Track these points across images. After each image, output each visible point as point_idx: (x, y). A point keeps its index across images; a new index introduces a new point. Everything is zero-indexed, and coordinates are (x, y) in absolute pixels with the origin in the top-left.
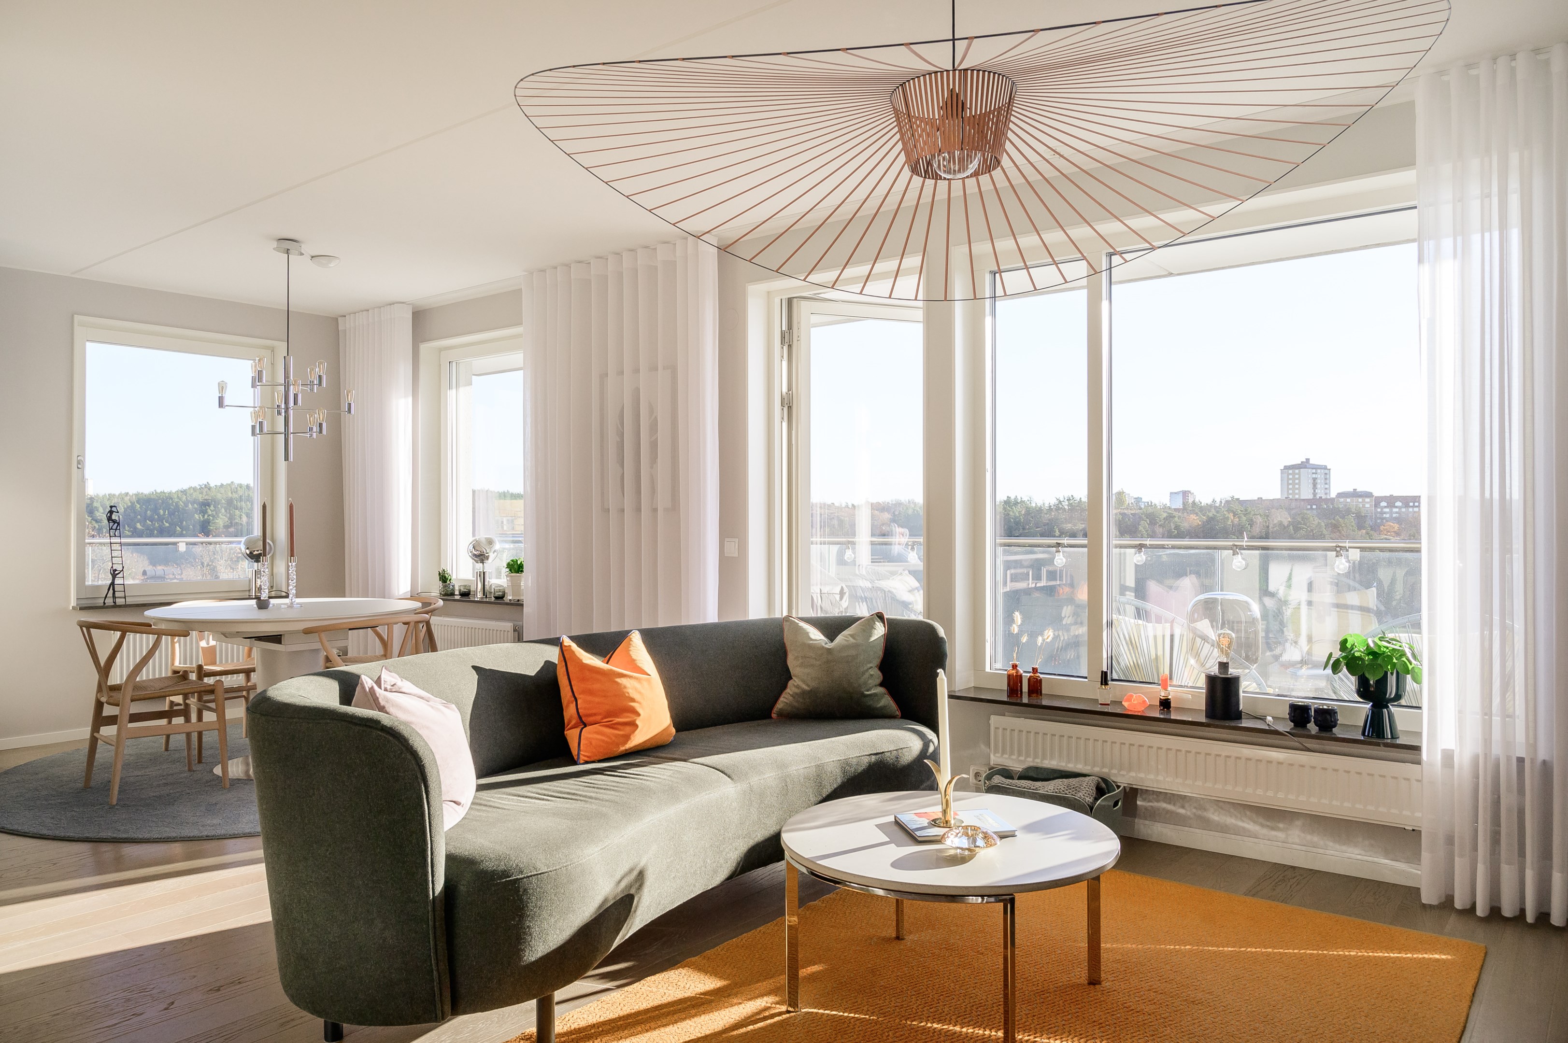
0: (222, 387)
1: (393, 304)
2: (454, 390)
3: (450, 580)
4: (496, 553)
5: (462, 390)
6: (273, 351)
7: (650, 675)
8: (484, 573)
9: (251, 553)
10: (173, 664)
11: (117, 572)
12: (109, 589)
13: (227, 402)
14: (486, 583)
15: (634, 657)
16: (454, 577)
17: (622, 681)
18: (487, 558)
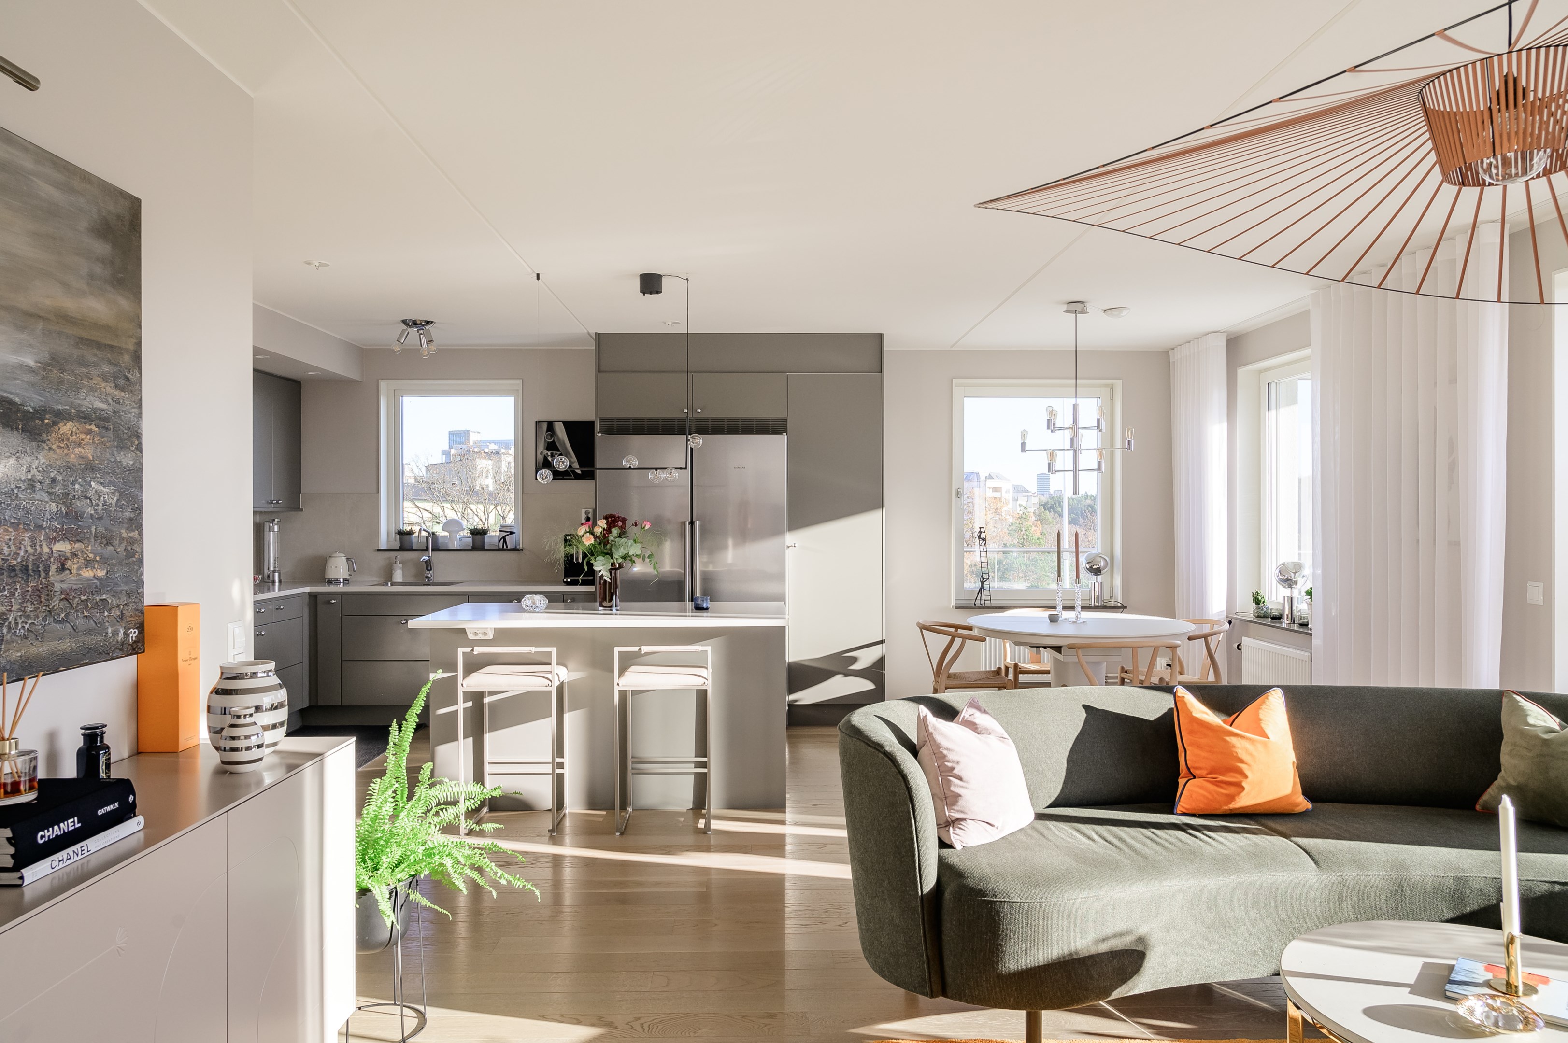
0: (1024, 435)
1: (1208, 334)
2: (1274, 412)
3: (1264, 602)
4: (1305, 578)
5: (1283, 411)
6: (1112, 388)
7: (1269, 738)
8: (1292, 598)
9: (1091, 567)
10: (1005, 660)
11: (984, 580)
12: (978, 594)
13: (1027, 447)
14: (1294, 608)
15: (1261, 716)
16: (1266, 599)
18: (1296, 583)
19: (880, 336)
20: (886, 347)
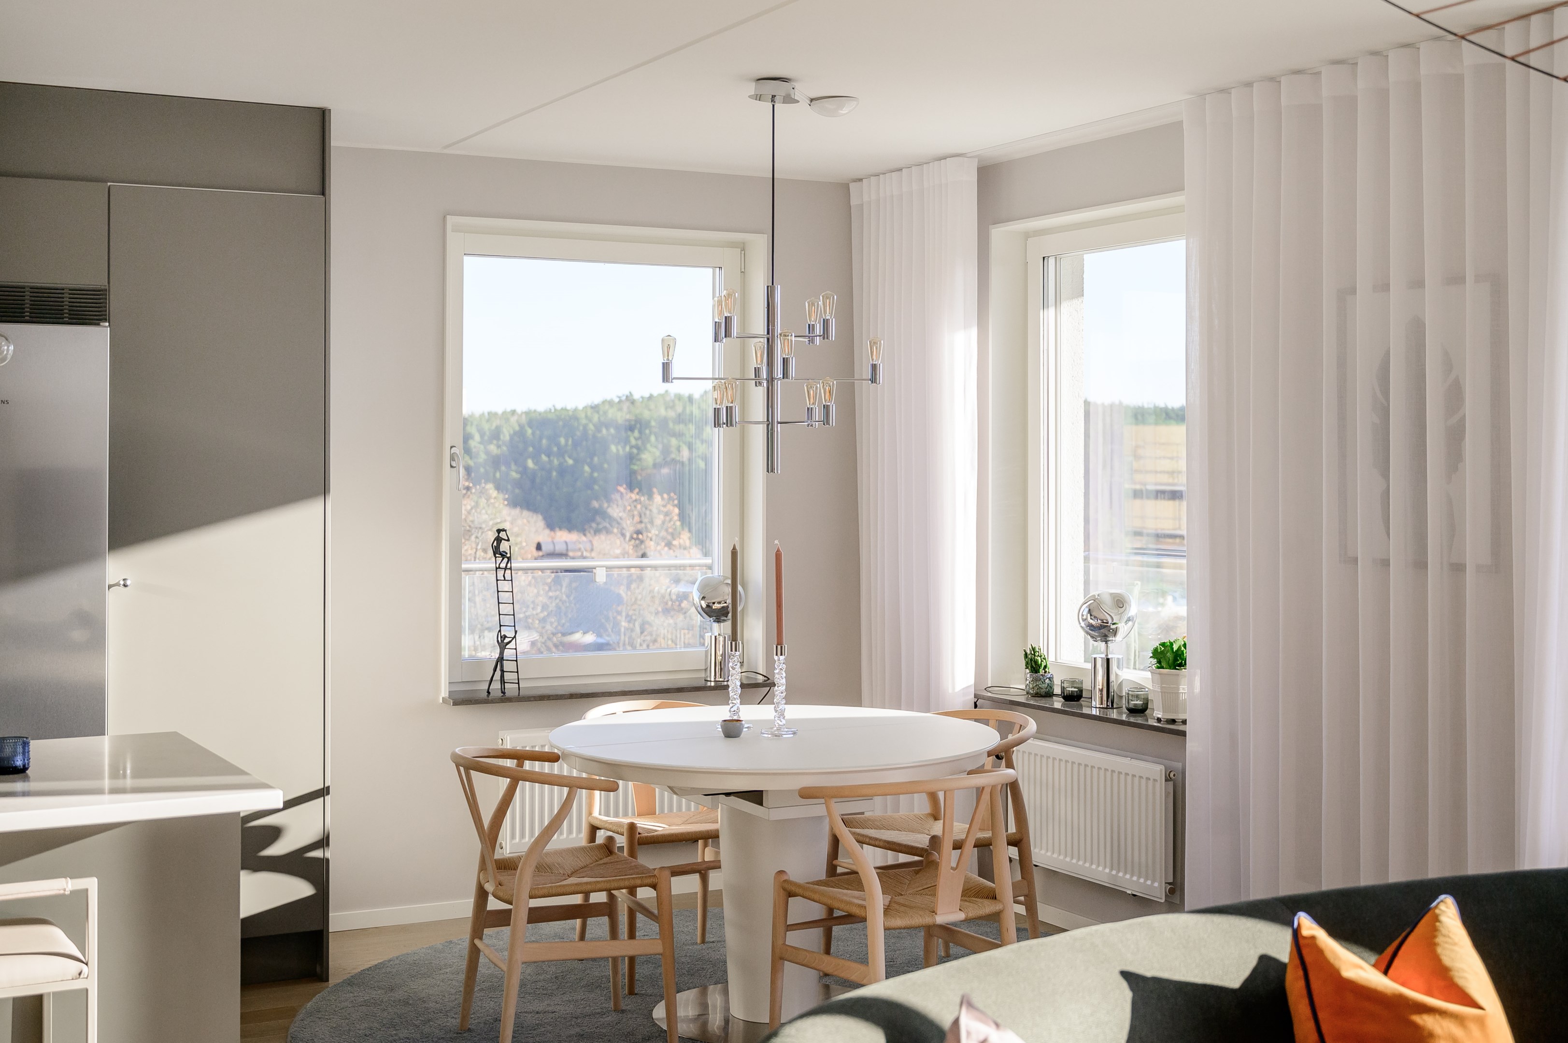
0: (668, 345)
1: (945, 158)
2: (1052, 310)
3: (1045, 667)
5: (1066, 307)
6: (743, 249)
7: (1480, 1008)
8: (1108, 660)
9: (708, 606)
11: (507, 640)
12: (495, 670)
13: (675, 372)
14: (1112, 678)
15: (1446, 961)
17: (1427, 1021)
18: (1115, 632)
19: (323, 115)
20: (336, 141)
